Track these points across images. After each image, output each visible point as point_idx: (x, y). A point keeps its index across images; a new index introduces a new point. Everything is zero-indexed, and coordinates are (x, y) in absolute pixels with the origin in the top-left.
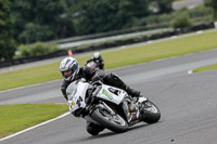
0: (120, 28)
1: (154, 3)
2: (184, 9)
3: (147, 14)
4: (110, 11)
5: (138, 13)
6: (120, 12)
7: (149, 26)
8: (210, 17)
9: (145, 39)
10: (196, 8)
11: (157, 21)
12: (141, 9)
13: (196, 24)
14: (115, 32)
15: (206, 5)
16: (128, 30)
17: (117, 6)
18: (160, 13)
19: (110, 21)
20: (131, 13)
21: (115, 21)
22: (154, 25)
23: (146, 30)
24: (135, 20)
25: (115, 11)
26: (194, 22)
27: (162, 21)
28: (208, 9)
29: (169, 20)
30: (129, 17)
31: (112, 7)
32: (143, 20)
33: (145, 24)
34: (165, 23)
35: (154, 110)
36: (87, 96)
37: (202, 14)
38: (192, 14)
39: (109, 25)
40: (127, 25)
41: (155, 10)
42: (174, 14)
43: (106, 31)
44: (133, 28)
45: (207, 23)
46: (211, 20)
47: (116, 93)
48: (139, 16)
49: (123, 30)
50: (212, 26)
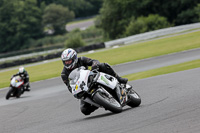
0: (19, 49)
1: (48, 25)
2: (77, 31)
3: (43, 35)
4: (9, 33)
5: (34, 35)
6: (18, 34)
7: (45, 46)
8: (101, 37)
9: (42, 59)
10: (88, 30)
11: (52, 42)
12: (37, 31)
13: (88, 44)
14: (14, 52)
15: (97, 27)
16: (25, 50)
17: (15, 29)
18: (55, 34)
19: (9, 42)
20: (28, 35)
21: (13, 43)
22: (50, 46)
23: (42, 50)
24: (32, 41)
25: (13, 34)
26: (86, 43)
27: (57, 42)
28: (99, 30)
29: (63, 41)
30: (27, 39)
31: (11, 30)
32: (39, 41)
33: (41, 45)
34: (60, 44)
35: (135, 96)
36: (89, 81)
37: (93, 35)
38: (84, 36)
39: (8, 46)
40: (25, 46)
41: (50, 32)
42: (67, 35)
43: (5, 52)
44: (30, 49)
45: (98, 43)
46: (102, 41)
47: (111, 79)
48: (35, 38)
49: (21, 51)
50: (102, 46)
